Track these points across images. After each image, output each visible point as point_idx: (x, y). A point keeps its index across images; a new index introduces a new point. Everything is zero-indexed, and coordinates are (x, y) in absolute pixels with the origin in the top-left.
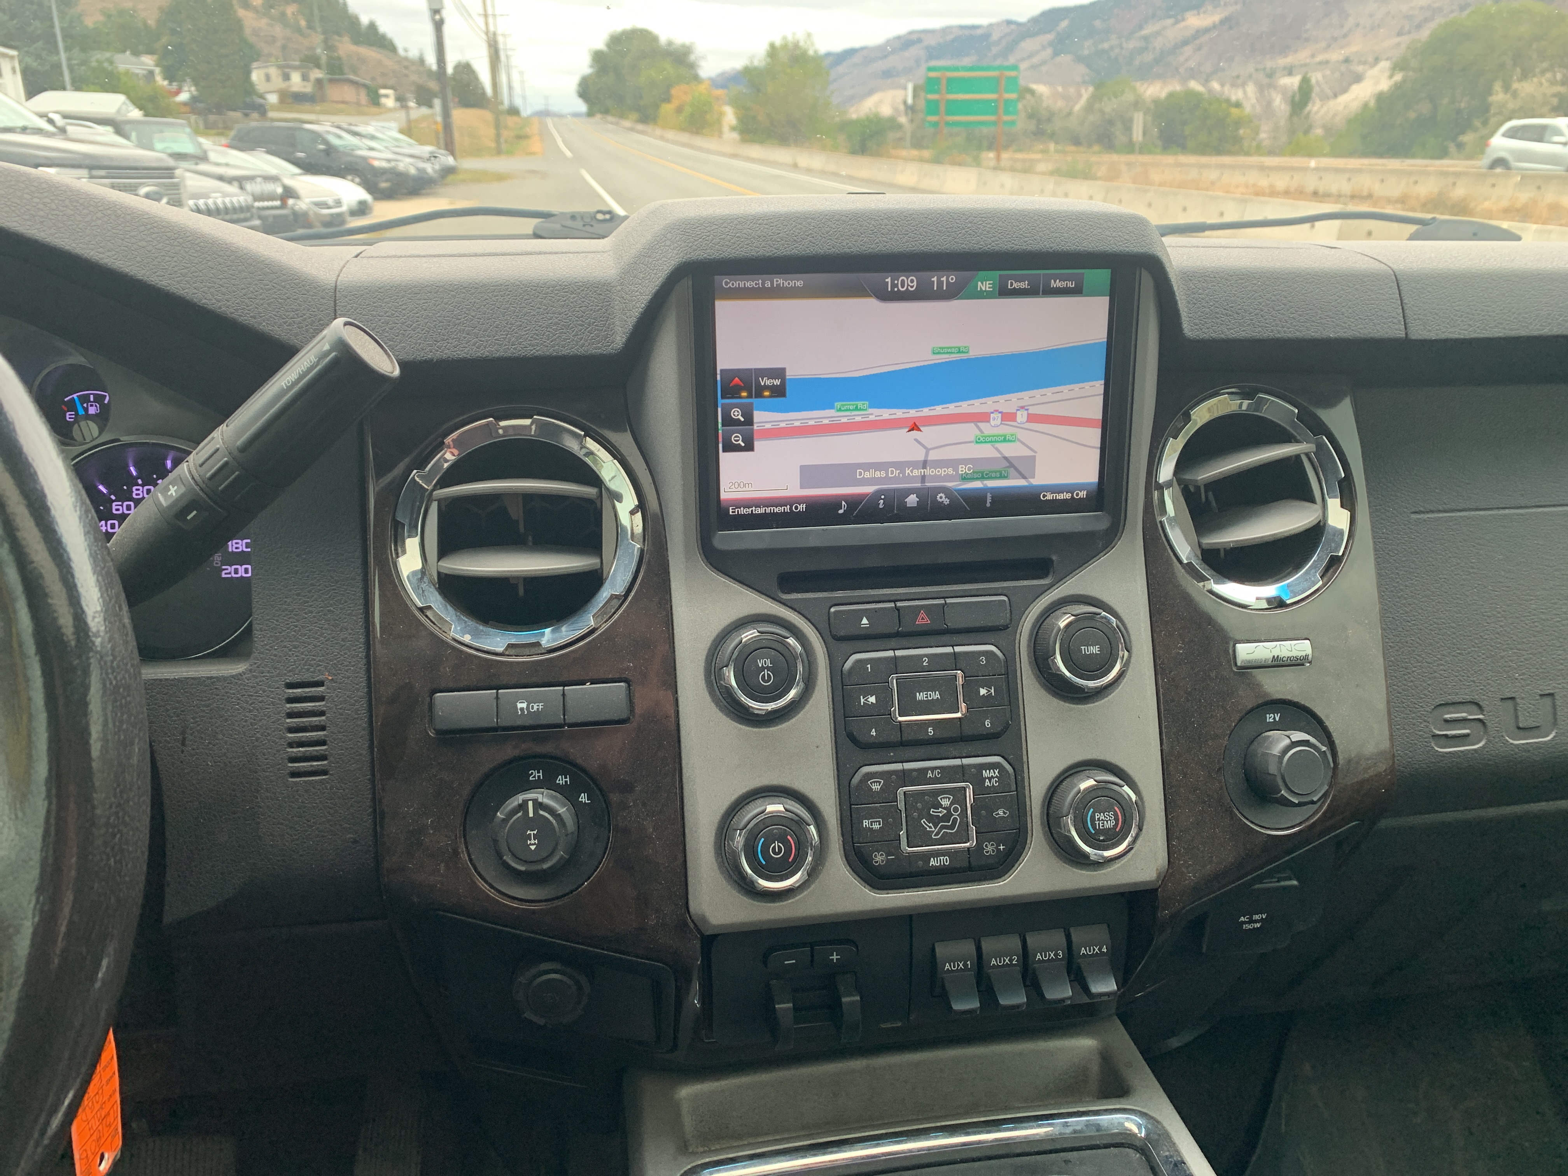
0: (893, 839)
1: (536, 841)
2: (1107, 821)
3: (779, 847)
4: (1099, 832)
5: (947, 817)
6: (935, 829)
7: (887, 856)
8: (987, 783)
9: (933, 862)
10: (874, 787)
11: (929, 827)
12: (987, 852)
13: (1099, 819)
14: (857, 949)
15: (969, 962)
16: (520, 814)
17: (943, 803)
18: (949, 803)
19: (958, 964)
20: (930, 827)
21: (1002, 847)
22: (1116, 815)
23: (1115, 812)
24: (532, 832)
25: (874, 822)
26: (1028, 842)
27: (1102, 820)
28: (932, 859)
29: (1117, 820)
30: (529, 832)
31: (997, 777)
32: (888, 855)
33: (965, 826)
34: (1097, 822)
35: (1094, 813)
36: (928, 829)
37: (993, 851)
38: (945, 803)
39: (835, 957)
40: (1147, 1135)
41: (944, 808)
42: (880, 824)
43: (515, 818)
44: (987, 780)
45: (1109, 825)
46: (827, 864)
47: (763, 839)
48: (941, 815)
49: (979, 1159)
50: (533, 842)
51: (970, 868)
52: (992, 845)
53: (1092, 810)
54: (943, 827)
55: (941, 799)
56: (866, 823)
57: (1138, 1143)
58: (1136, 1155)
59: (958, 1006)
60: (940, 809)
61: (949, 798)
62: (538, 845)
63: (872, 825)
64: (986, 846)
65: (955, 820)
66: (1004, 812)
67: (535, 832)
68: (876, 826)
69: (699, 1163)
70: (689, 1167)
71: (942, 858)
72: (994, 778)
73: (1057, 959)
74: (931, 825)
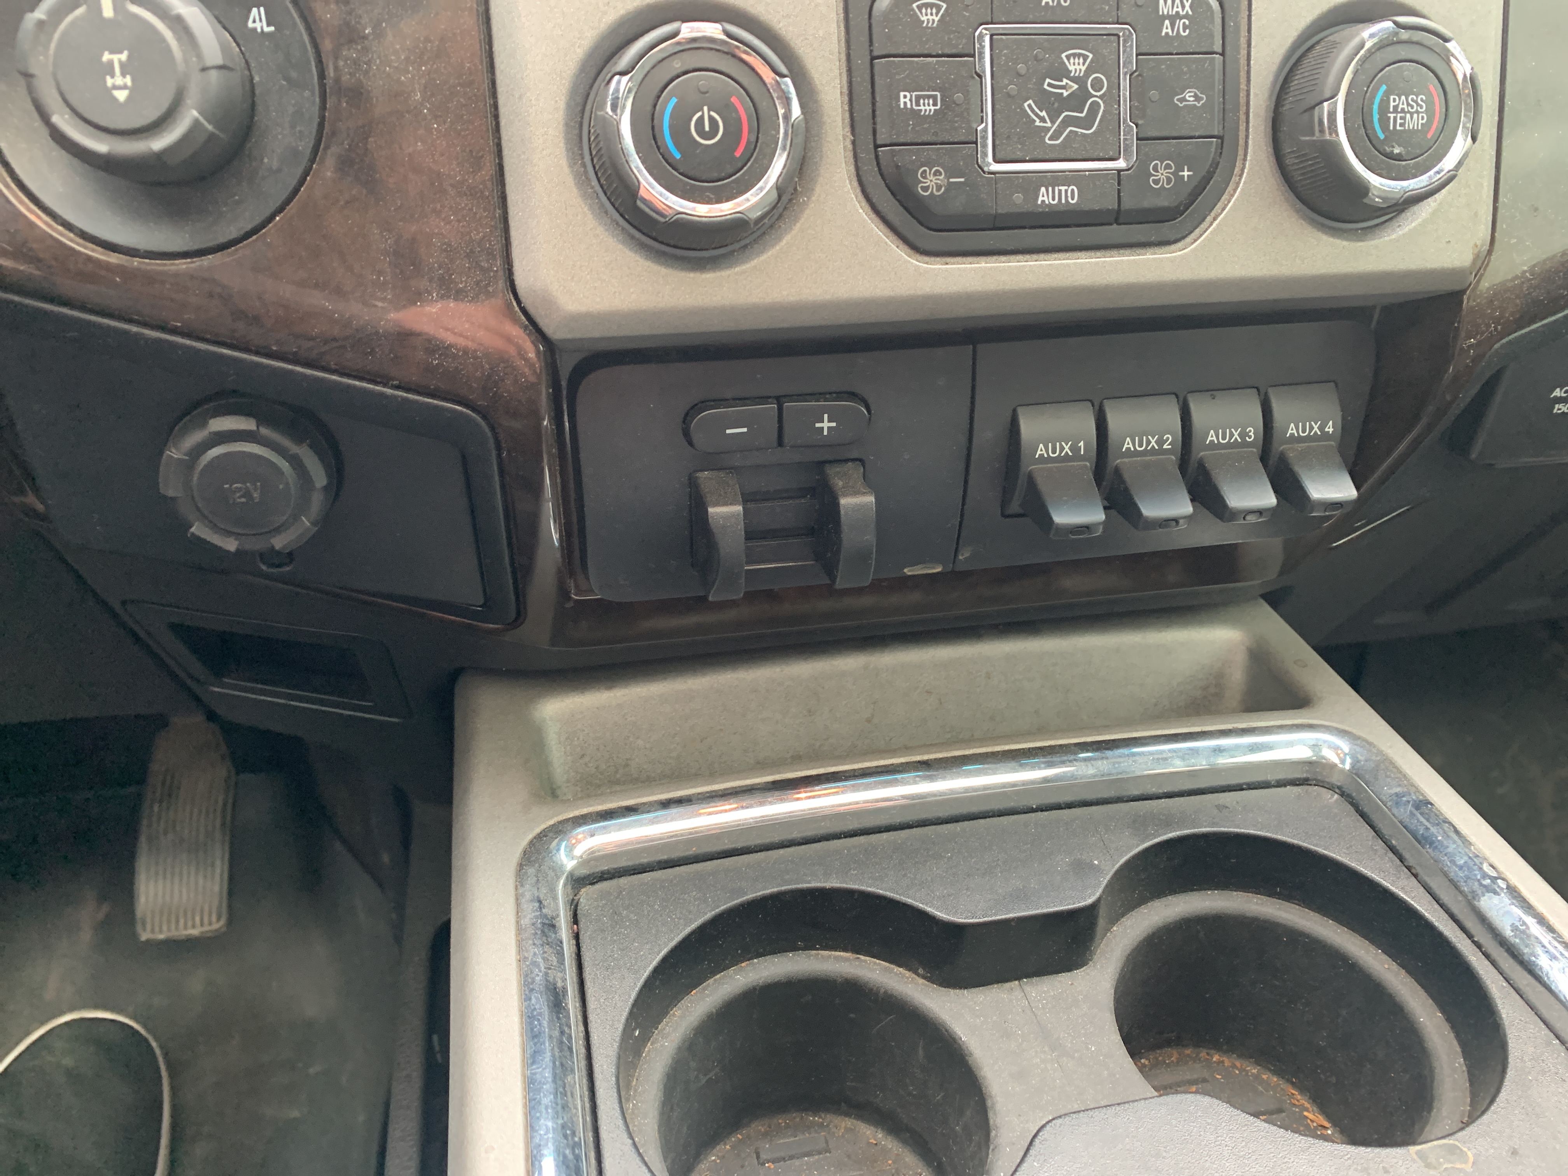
0: (962, 139)
1: (128, 80)
2: (1412, 114)
3: (713, 122)
4: (1393, 136)
5: (1078, 99)
6: (1053, 122)
7: (948, 177)
8: (1166, 29)
9: (1045, 197)
10: (924, 18)
11: (1039, 117)
12: (1156, 182)
13: (1396, 107)
14: (869, 411)
15: (1082, 444)
16: (80, 11)
17: (1071, 68)
18: (1084, 68)
19: (1061, 446)
20: (1042, 120)
21: (1186, 173)
22: (1429, 103)
23: (1429, 95)
24: (116, 58)
25: (924, 97)
26: (1237, 170)
27: (1403, 111)
28: (1043, 189)
29: (1430, 112)
30: (106, 56)
31: (1186, 16)
32: (950, 175)
33: (1113, 122)
34: (1392, 116)
35: (1387, 94)
36: (1038, 123)
37: (1169, 180)
38: (1076, 67)
39: (826, 425)
40: (1353, 766)
41: (1074, 80)
42: (935, 104)
43: (70, 18)
44: (1167, 22)
45: (1415, 122)
46: (818, 189)
47: (674, 100)
48: (1065, 94)
49: (1070, 806)
50: (119, 80)
51: (1118, 217)
52: (1168, 167)
53: (1384, 87)
54: (1068, 122)
55: (1068, 57)
56: (905, 99)
57: (1336, 780)
58: (1332, 796)
59: (1063, 517)
60: (1065, 81)
61: (1085, 58)
62: (133, 91)
63: (918, 104)
64: (1155, 169)
65: (1095, 107)
66: (1196, 96)
67: (124, 56)
68: (928, 108)
69: (571, 815)
70: (551, 822)
71: (1063, 188)
72: (1181, 18)
73: (1244, 444)
74: (1043, 114)
